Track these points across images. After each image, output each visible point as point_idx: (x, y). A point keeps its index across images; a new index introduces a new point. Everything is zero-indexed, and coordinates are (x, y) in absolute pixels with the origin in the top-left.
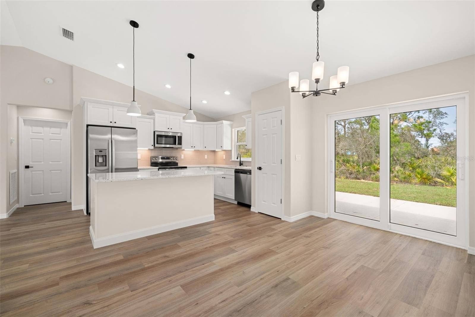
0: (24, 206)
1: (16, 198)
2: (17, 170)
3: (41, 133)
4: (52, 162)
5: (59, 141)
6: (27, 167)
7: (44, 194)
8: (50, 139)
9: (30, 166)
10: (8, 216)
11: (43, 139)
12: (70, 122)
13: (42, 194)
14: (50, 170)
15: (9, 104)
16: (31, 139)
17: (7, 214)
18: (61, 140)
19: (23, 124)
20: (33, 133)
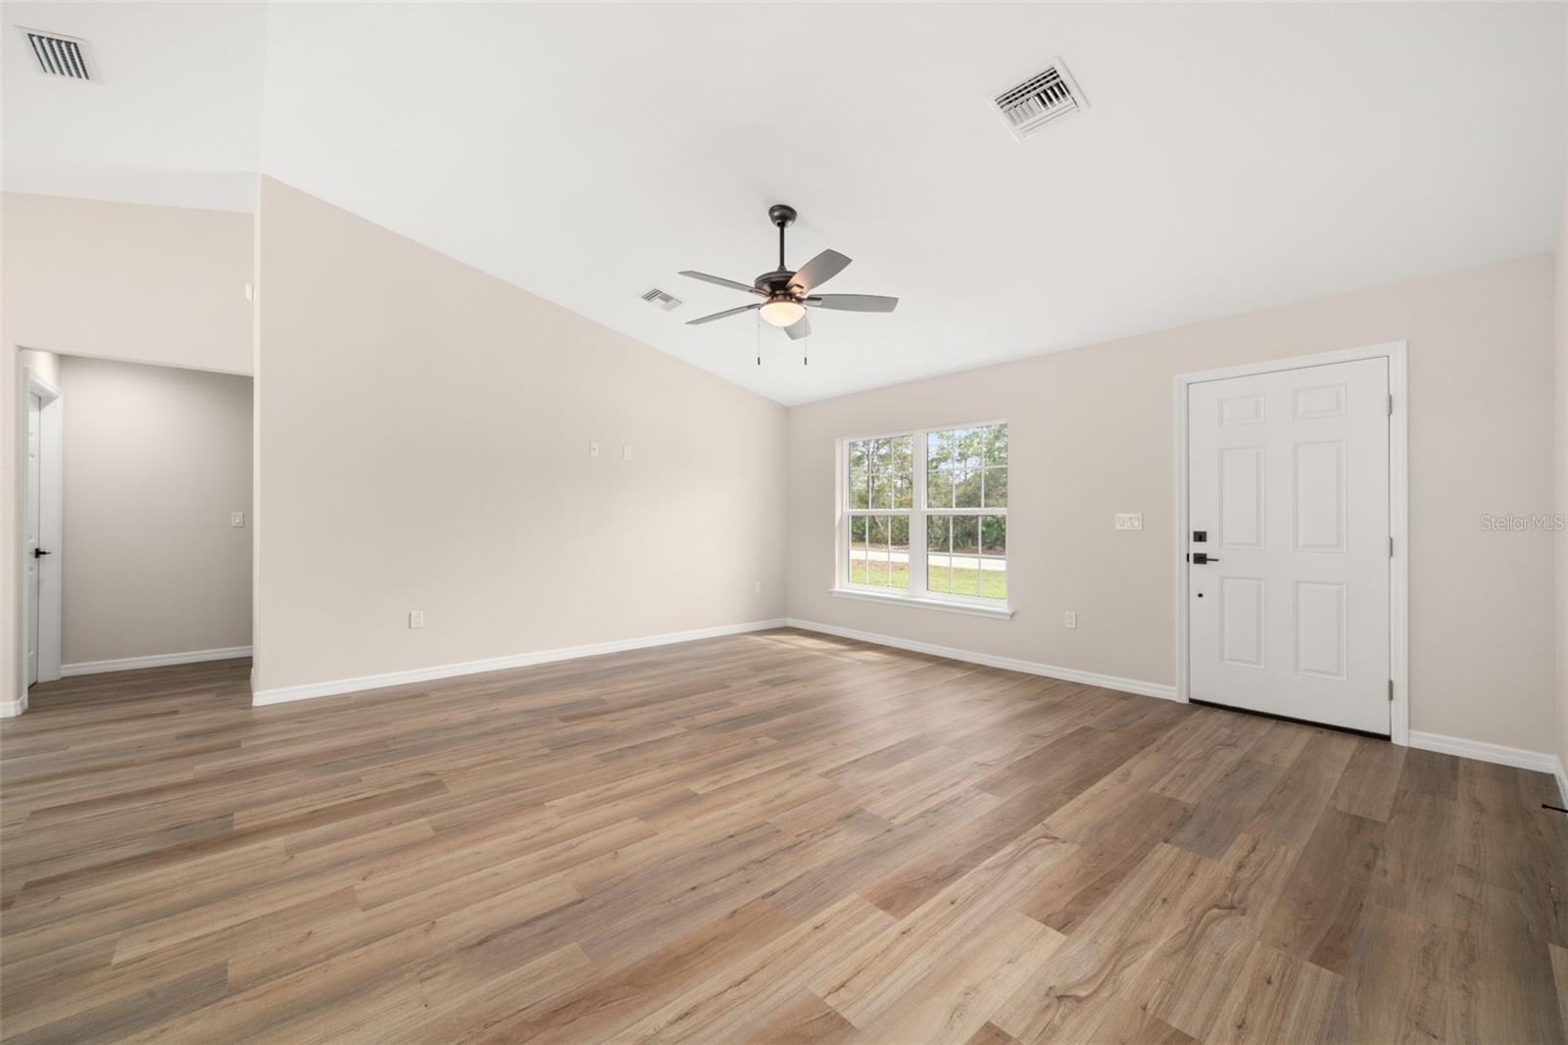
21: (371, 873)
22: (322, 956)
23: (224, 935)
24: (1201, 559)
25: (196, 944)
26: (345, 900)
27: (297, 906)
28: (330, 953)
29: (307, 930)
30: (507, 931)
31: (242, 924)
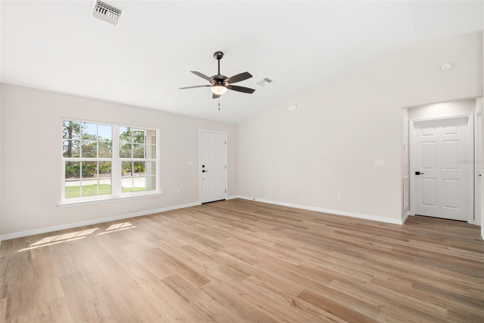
0: (415, 215)
1: (408, 205)
2: (408, 176)
3: (433, 135)
4: (446, 168)
5: (456, 142)
6: (418, 173)
7: (436, 206)
8: (444, 141)
9: (420, 173)
10: (402, 223)
11: (435, 141)
12: (472, 115)
13: (434, 205)
14: (444, 179)
15: (403, 108)
16: (421, 142)
17: (402, 220)
18: (458, 140)
19: (413, 127)
20: (423, 135)
21: (362, 283)
22: (389, 274)
23: (411, 295)
24: (204, 171)
25: (420, 298)
26: (375, 281)
27: (388, 288)
28: (387, 273)
29: (389, 281)
30: (353, 256)
31: (406, 295)
